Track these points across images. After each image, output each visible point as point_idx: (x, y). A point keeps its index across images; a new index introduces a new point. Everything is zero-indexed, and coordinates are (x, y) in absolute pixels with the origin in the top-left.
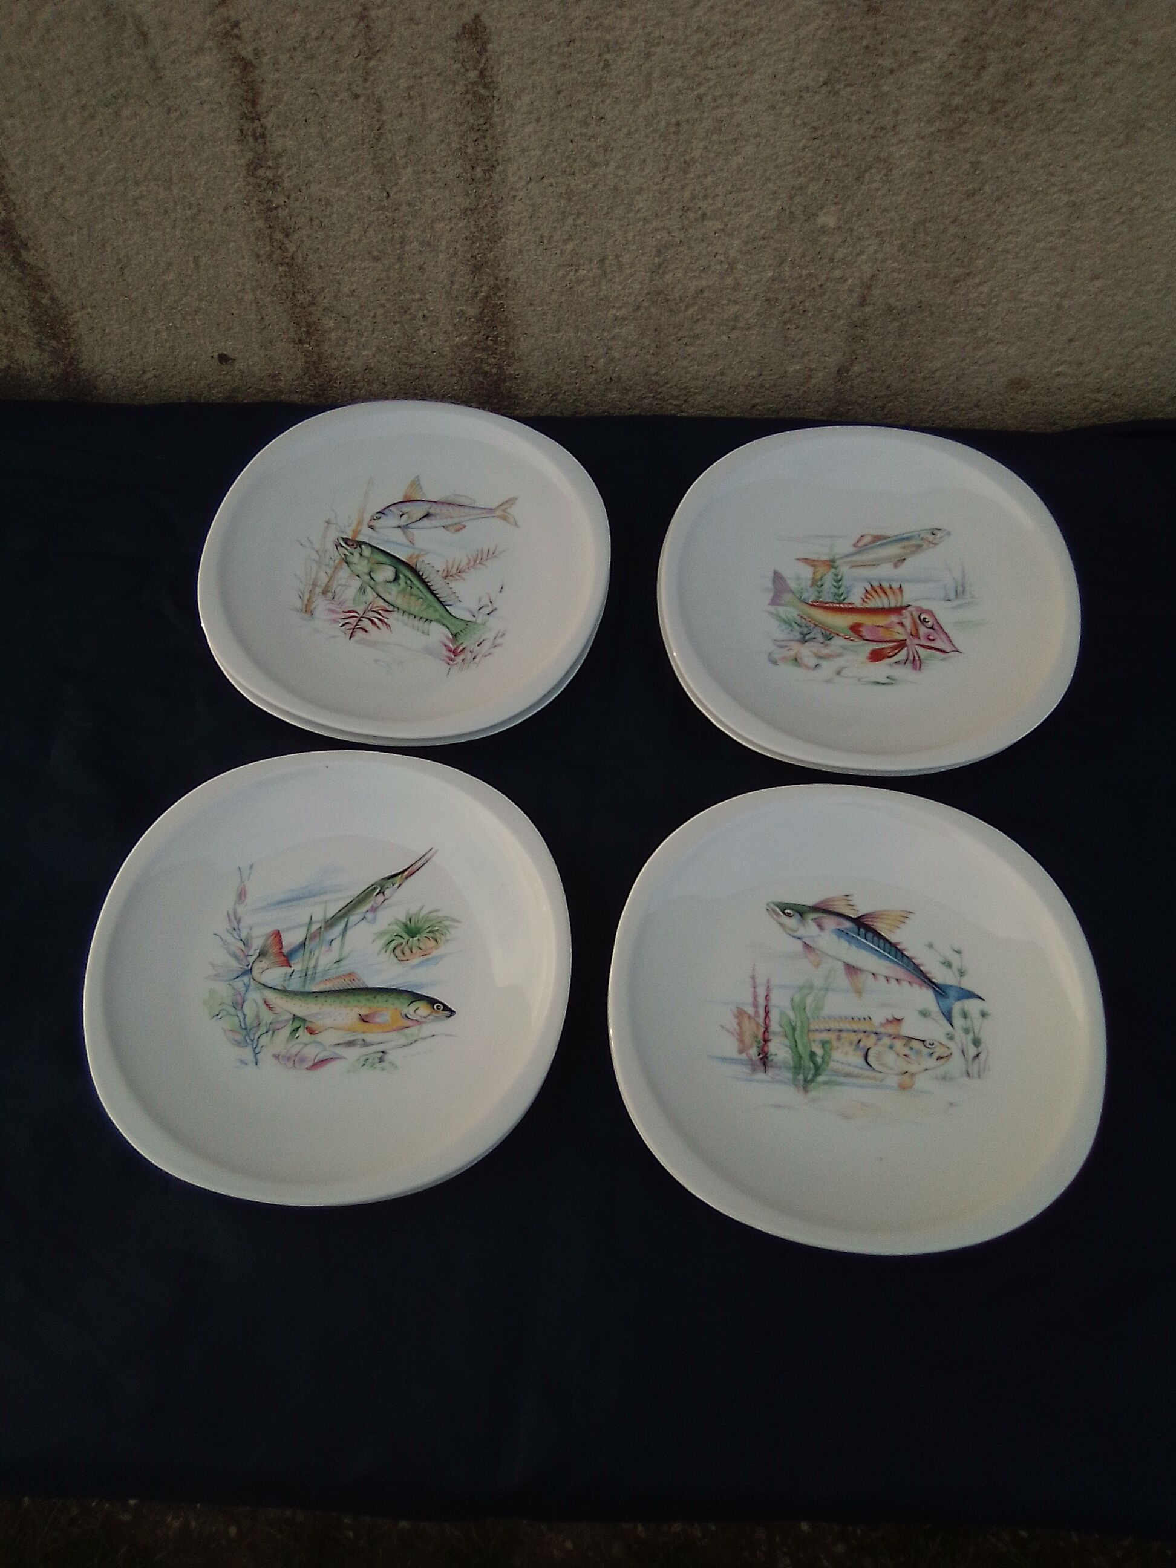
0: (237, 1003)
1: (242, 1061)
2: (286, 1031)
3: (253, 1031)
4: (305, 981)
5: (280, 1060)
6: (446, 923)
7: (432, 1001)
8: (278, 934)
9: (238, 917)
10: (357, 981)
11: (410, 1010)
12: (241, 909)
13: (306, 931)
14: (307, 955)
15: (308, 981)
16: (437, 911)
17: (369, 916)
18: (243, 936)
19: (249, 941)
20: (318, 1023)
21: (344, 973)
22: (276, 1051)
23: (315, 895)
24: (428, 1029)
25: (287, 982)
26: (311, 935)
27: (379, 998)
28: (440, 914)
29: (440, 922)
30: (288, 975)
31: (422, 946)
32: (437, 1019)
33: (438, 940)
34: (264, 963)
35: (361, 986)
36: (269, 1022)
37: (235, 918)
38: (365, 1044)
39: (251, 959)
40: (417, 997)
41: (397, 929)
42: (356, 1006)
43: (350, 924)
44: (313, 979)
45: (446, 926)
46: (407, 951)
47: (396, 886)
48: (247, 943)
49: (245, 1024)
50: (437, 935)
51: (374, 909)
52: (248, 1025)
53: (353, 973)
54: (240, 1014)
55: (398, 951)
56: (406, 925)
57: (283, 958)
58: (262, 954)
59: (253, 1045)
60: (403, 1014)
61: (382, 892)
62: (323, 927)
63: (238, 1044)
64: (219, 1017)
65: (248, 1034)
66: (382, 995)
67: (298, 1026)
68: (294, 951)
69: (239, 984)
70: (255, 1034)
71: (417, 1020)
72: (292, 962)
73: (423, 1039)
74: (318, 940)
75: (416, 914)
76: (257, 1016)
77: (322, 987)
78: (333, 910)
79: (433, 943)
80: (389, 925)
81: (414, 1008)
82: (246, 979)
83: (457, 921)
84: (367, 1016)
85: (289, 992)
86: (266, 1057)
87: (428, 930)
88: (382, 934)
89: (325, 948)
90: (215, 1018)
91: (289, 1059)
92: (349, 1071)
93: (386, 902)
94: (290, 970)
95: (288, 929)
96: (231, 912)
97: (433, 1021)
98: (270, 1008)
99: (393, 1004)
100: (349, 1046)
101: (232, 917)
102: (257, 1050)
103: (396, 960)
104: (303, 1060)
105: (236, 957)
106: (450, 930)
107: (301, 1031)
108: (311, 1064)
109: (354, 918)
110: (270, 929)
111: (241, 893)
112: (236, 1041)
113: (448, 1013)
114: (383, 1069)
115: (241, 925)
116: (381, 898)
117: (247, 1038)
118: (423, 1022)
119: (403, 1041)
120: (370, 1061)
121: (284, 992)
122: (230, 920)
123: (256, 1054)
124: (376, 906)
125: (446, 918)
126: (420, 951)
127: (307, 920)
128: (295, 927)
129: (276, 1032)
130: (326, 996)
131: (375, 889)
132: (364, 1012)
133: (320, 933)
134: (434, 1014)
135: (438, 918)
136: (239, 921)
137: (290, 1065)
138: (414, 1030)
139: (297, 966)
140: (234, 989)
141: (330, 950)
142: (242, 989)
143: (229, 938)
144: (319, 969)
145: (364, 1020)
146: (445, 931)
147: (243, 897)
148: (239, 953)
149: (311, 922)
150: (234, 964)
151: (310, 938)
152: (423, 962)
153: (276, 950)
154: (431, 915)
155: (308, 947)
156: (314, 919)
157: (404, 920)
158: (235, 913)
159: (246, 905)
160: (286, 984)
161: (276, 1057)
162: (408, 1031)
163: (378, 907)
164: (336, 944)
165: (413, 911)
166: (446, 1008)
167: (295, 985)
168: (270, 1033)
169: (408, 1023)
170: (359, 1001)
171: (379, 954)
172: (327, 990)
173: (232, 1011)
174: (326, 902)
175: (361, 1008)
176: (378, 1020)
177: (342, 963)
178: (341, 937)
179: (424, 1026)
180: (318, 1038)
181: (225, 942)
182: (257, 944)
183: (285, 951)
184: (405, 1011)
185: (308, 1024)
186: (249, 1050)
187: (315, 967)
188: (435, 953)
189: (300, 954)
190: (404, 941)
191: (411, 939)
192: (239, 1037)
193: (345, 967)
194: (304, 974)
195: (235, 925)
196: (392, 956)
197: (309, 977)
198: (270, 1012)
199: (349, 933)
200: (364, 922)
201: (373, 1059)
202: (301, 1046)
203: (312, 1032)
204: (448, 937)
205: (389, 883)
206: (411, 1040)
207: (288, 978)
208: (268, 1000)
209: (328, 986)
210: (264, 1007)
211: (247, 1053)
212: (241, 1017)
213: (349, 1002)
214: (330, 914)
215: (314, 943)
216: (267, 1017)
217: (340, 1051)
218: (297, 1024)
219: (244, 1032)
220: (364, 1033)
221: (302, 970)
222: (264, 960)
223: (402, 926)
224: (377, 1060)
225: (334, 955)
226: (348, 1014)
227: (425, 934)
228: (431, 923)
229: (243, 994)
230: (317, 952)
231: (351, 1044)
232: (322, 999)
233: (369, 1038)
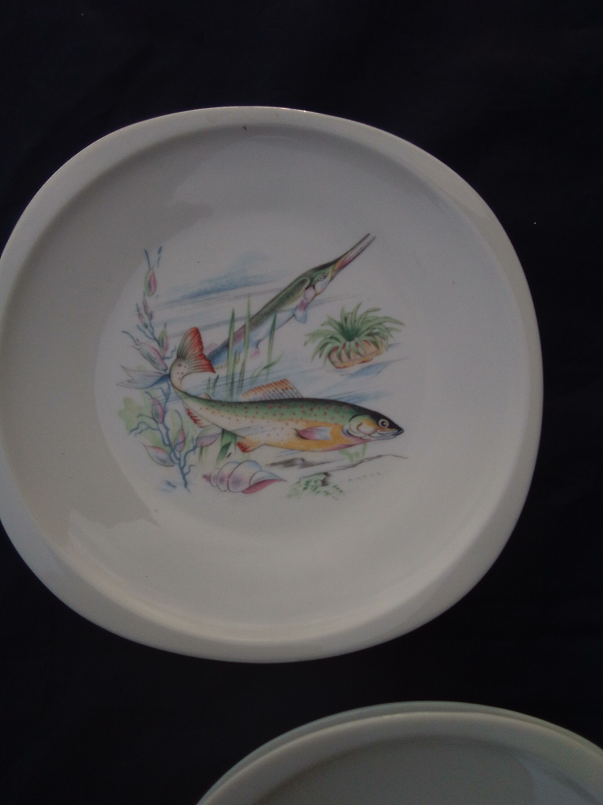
0: (157, 414)
1: (169, 484)
2: (216, 448)
3: (178, 448)
4: (232, 390)
5: (212, 481)
6: (388, 325)
7: (376, 417)
8: (196, 332)
9: (149, 311)
10: (290, 390)
11: (353, 425)
12: (151, 302)
13: (228, 330)
14: (232, 358)
15: (235, 390)
16: (377, 310)
17: (299, 314)
18: (157, 335)
19: (165, 341)
20: (251, 438)
21: (275, 381)
22: (207, 472)
23: (236, 287)
24: (373, 448)
25: (211, 391)
26: (234, 334)
27: (316, 410)
28: (380, 314)
29: (380, 324)
30: (212, 381)
31: (361, 350)
32: (383, 437)
33: (379, 344)
34: (184, 368)
35: (296, 397)
36: (195, 436)
37: (146, 313)
38: (305, 464)
39: (169, 363)
40: (359, 411)
41: (331, 329)
42: (291, 419)
43: (278, 323)
44: (241, 386)
45: (387, 329)
46: (344, 357)
47: (328, 278)
48: (163, 342)
49: (169, 439)
50: (378, 338)
51: (304, 306)
52: (172, 440)
53: (285, 380)
54: (161, 427)
55: (334, 356)
56: (341, 326)
57: (204, 362)
58: (181, 356)
59: (179, 464)
60: (345, 431)
61: (312, 285)
62: (247, 326)
63: (163, 463)
64: (138, 431)
65: (173, 450)
66: (319, 408)
67: (227, 442)
68: (217, 353)
69: (158, 393)
70: (180, 452)
71: (361, 438)
72: (215, 367)
73: (369, 459)
74: (243, 341)
75: (352, 313)
76: (182, 430)
77: (252, 397)
78: (257, 305)
79: (373, 348)
80: (322, 325)
81: (358, 423)
82: (165, 386)
83: (402, 324)
84: (305, 431)
85: (214, 401)
86: (196, 478)
87: (369, 331)
88: (314, 335)
89: (251, 350)
90: (134, 432)
91: (222, 480)
92: (289, 496)
93: (317, 298)
94: (213, 376)
95: (209, 327)
96: (141, 306)
97: (377, 439)
98: (196, 421)
99: (333, 418)
100: (287, 466)
101: (142, 312)
102: (186, 470)
103: (333, 368)
104: (237, 482)
105: (152, 361)
106: (392, 333)
107: (232, 449)
108: (248, 486)
109: (282, 316)
110: (187, 326)
111: (149, 282)
112: (160, 460)
113: (395, 431)
114: (327, 493)
115: (154, 321)
116: (310, 293)
117: (172, 455)
118: (369, 441)
119: (347, 462)
120: (312, 483)
121: (210, 402)
122: (140, 315)
123: (184, 475)
124: (306, 301)
125: (388, 319)
126: (358, 357)
127: (229, 317)
128: (217, 325)
129: (204, 449)
130: (257, 407)
131: (303, 282)
132: (301, 426)
133: (244, 332)
134: (379, 431)
135: (378, 318)
136: (151, 316)
137: (223, 487)
138: (358, 448)
139: (222, 371)
140: (153, 398)
141: (257, 353)
142: (162, 398)
143: (138, 335)
144: (247, 375)
145: (301, 435)
146: (386, 334)
147: (153, 288)
148: (154, 355)
149: (233, 320)
150: (149, 368)
151: (234, 339)
152: (363, 369)
153: (197, 351)
154: (370, 314)
155: (233, 348)
156: (237, 316)
157: (338, 319)
158: (145, 306)
159: (157, 296)
160: (210, 392)
161: (207, 478)
162: (351, 450)
163: (308, 303)
164: (263, 346)
165: (349, 309)
166: (392, 425)
167: (221, 393)
168: (198, 450)
169: (351, 441)
170: (294, 414)
171: (313, 358)
172: (257, 400)
173: (152, 423)
174: (249, 295)
175: (297, 422)
176: (317, 436)
177: (272, 369)
178: (268, 338)
179: (369, 444)
180: (252, 456)
181: (136, 342)
182: (174, 344)
183: (206, 353)
184: (346, 427)
185: (239, 440)
186: (176, 468)
187: (242, 373)
188: (377, 359)
189: (224, 356)
190: (340, 345)
191: (348, 343)
192: (162, 455)
193: (277, 374)
194: (230, 381)
195: (146, 320)
196: (328, 363)
197: (236, 384)
198: (196, 425)
199: (277, 333)
200: (293, 320)
201: (315, 482)
202: (234, 466)
203: (244, 449)
204: (391, 341)
205: (319, 276)
206: (356, 460)
207: (211, 385)
208: (191, 411)
209: (259, 396)
210: (187, 419)
211: (174, 473)
212: (164, 431)
213: (282, 414)
214: (255, 310)
215: (240, 344)
216: (193, 431)
217: (279, 472)
218: (227, 439)
219: (168, 449)
220: (303, 451)
221: (227, 376)
222: (184, 364)
223: (338, 327)
224: (319, 483)
225: (262, 359)
226: (282, 429)
227: (363, 337)
228: (369, 324)
229: (163, 405)
230: (242, 356)
231: (289, 463)
232: (252, 411)
233: (309, 457)
